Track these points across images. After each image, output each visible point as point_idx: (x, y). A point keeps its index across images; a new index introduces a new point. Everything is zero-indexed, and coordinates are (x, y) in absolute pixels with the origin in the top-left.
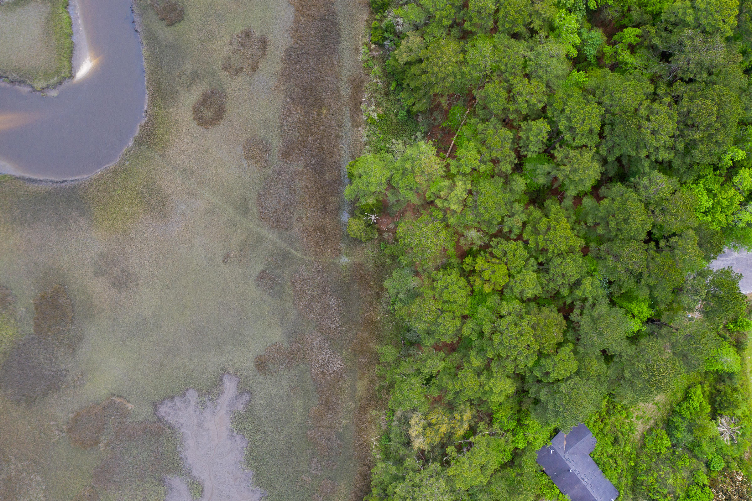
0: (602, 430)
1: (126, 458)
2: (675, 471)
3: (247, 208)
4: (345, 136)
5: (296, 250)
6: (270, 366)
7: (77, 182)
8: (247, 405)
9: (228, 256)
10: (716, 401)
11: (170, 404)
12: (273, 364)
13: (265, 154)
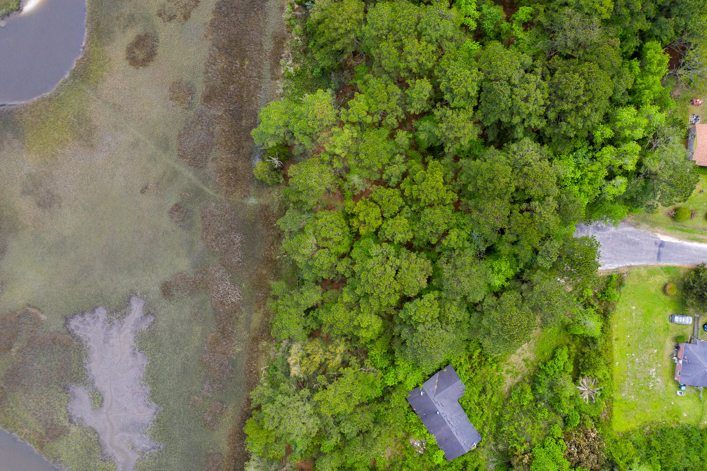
0: (471, 379)
1: (35, 364)
2: (535, 422)
3: (167, 145)
4: (263, 87)
5: (208, 188)
6: (174, 292)
7: (14, 107)
8: (150, 327)
9: (146, 187)
10: (579, 362)
11: (80, 319)
12: (177, 290)
13: (188, 97)
